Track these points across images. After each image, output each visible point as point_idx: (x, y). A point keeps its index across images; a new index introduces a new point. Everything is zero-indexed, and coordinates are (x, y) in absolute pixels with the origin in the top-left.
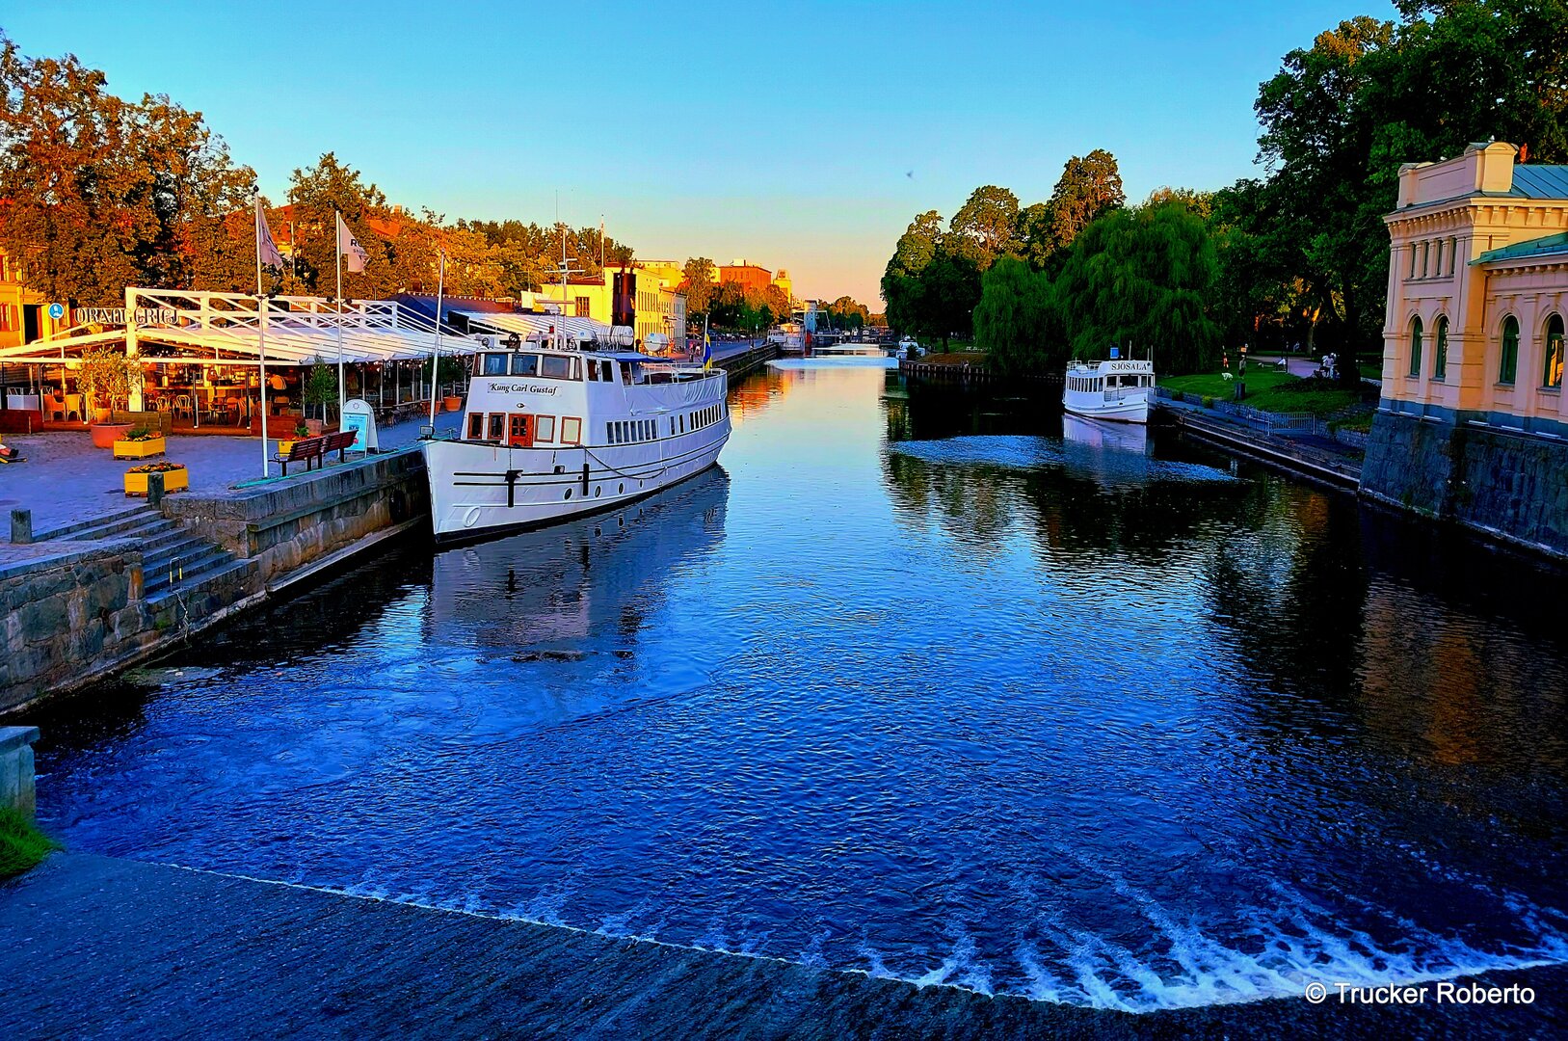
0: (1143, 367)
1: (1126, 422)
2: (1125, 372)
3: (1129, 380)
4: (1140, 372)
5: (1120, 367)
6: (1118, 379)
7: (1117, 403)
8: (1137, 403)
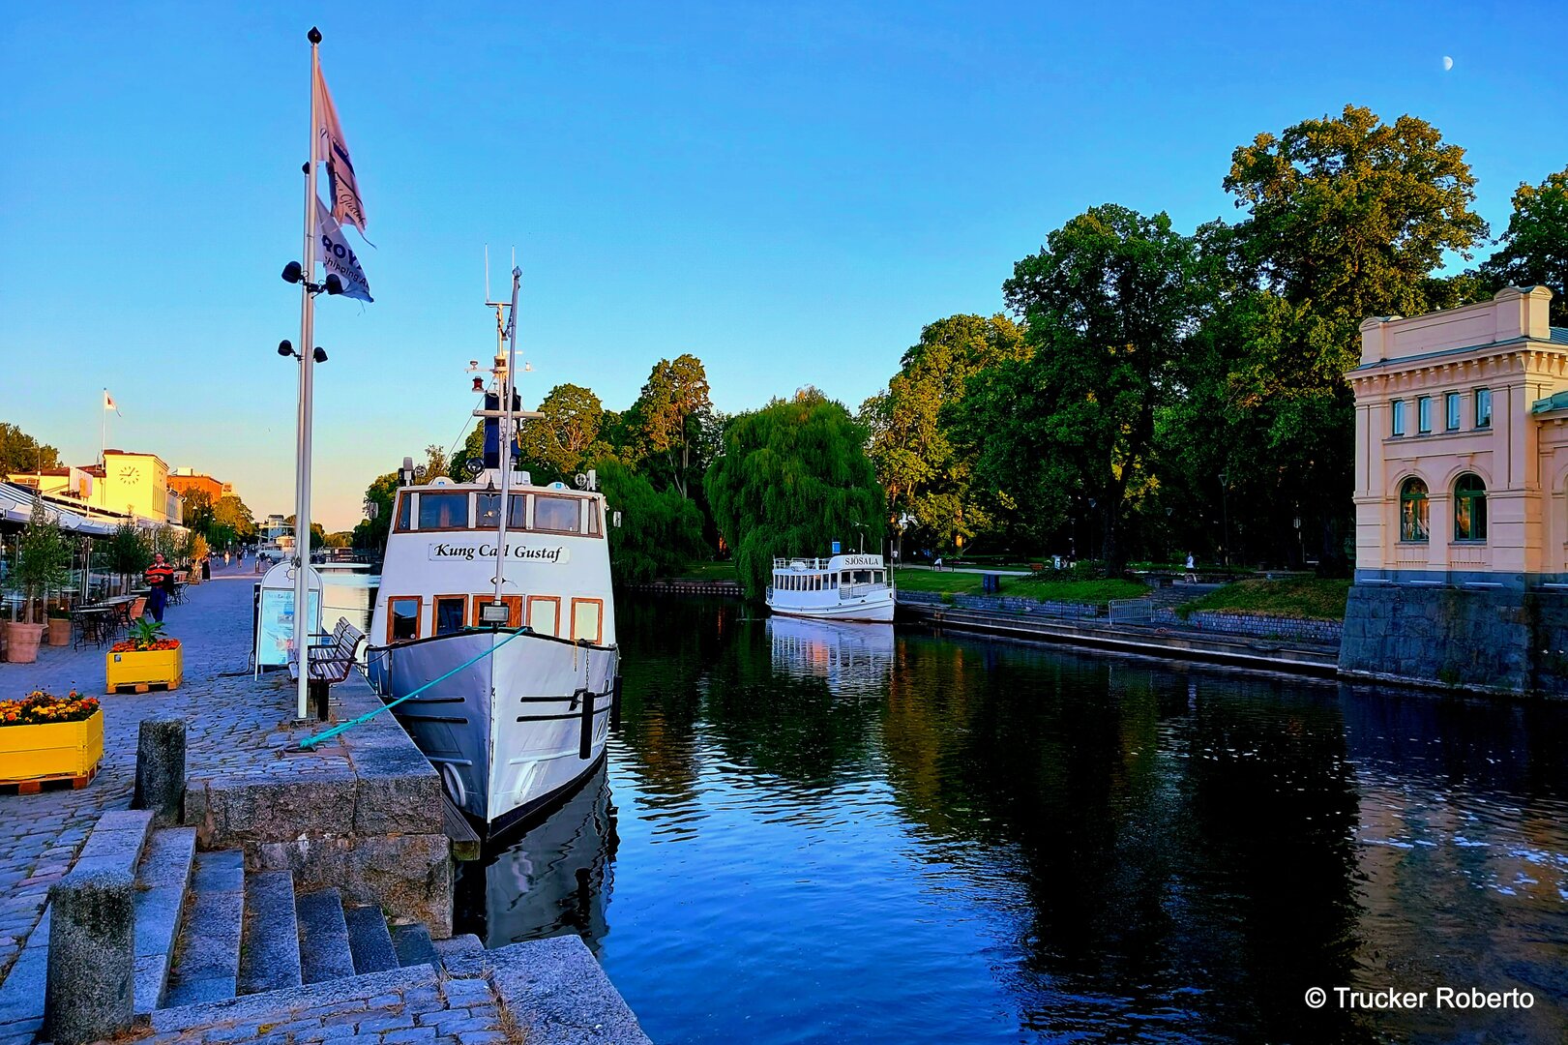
0: (875, 562)
1: (869, 622)
2: (859, 566)
3: (862, 576)
4: (873, 566)
5: (853, 561)
6: (852, 574)
7: (858, 601)
8: (881, 600)
